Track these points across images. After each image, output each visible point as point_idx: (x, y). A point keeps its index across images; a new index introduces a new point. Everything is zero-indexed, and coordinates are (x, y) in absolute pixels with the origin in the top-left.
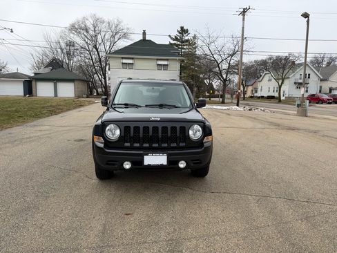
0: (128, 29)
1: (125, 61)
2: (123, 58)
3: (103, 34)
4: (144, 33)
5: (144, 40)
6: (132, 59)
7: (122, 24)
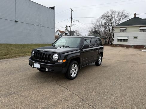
0: (128, 13)
1: (122, 29)
2: (121, 27)
3: (115, 17)
4: (135, 14)
5: (135, 18)
6: (126, 27)
7: (125, 12)
